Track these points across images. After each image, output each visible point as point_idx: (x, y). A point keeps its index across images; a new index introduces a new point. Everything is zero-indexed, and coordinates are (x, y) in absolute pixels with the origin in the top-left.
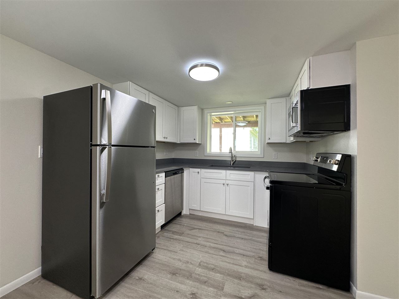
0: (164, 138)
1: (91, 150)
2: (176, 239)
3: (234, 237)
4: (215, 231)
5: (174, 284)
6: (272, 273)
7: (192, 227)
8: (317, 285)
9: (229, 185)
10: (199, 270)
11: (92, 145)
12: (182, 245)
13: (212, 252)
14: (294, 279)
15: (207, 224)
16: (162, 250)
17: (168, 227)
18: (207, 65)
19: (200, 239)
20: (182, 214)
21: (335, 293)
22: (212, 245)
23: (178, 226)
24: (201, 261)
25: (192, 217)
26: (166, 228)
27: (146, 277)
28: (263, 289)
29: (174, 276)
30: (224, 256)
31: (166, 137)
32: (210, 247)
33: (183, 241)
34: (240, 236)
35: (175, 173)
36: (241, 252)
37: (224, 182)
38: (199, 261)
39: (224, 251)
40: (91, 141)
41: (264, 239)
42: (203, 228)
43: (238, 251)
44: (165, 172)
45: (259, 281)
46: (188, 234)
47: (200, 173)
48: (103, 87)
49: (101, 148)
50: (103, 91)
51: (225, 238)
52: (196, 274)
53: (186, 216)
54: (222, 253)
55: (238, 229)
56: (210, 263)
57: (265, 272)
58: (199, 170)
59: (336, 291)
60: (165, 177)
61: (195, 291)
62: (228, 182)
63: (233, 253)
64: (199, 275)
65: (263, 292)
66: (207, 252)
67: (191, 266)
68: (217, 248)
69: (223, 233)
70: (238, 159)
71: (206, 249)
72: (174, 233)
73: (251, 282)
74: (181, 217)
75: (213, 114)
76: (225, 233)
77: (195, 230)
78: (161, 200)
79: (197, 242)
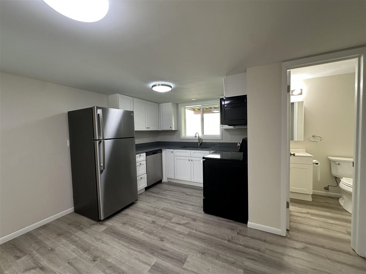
0: (147, 128)
1: (94, 142)
2: (153, 196)
3: (192, 195)
4: (180, 192)
5: (145, 217)
6: (205, 214)
7: (166, 190)
8: (229, 220)
9: (193, 161)
10: (161, 212)
11: (94, 140)
12: (156, 199)
13: (173, 203)
14: (216, 217)
15: (177, 188)
16: (143, 202)
17: (150, 189)
18: (162, 85)
19: (169, 196)
20: (163, 182)
21: (238, 224)
22: (175, 199)
23: (157, 189)
24: (164, 208)
25: (170, 183)
26: (149, 190)
27: (130, 214)
28: (194, 221)
29: (146, 214)
30: (179, 205)
31: (148, 127)
32: (173, 201)
33: (157, 197)
34: (196, 195)
35: (154, 153)
36: (192, 203)
37: (189, 158)
38: (163, 207)
39: (181, 203)
40: (94, 138)
41: (201, 194)
42: (174, 190)
43: (190, 203)
44: (146, 153)
45: (194, 217)
46: (162, 194)
47: (173, 152)
48: (98, 108)
49: (99, 141)
50: (98, 110)
51: (186, 196)
52: (159, 213)
53: (165, 183)
54: (179, 204)
55: (197, 191)
56: (169, 208)
57: (201, 213)
58: (172, 150)
59: (238, 223)
60: (146, 156)
61: (155, 220)
62: (192, 158)
63: (187, 204)
64: (160, 213)
65: (194, 222)
66: (170, 203)
67: (157, 210)
68: (177, 201)
69: (186, 193)
70: (204, 141)
71: (170, 202)
72: (153, 193)
73: (189, 218)
74: (162, 184)
75: (186, 107)
76: (187, 193)
77: (167, 191)
78: (143, 171)
79: (166, 198)
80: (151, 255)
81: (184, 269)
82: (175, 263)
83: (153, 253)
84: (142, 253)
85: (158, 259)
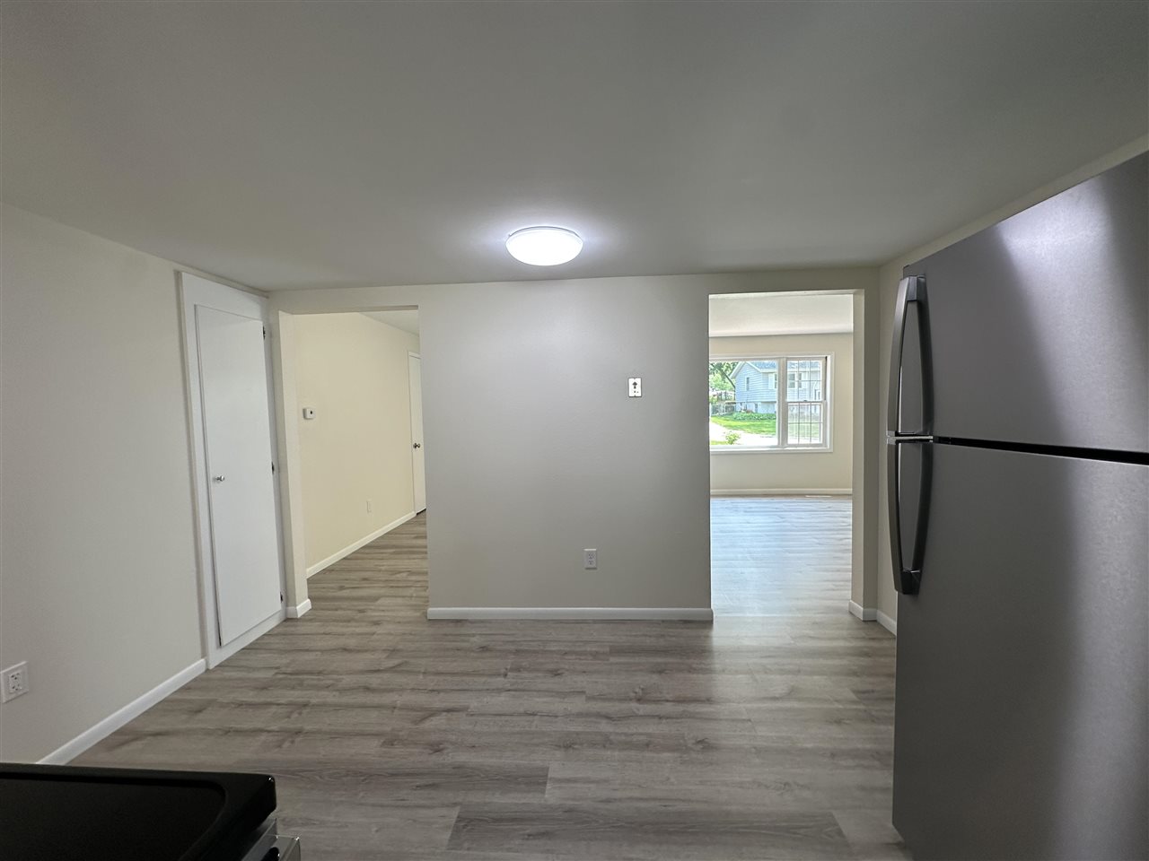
80: (572, 803)
81: (455, 804)
82: (486, 808)
83: (570, 811)
84: (602, 801)
85: (543, 802)
